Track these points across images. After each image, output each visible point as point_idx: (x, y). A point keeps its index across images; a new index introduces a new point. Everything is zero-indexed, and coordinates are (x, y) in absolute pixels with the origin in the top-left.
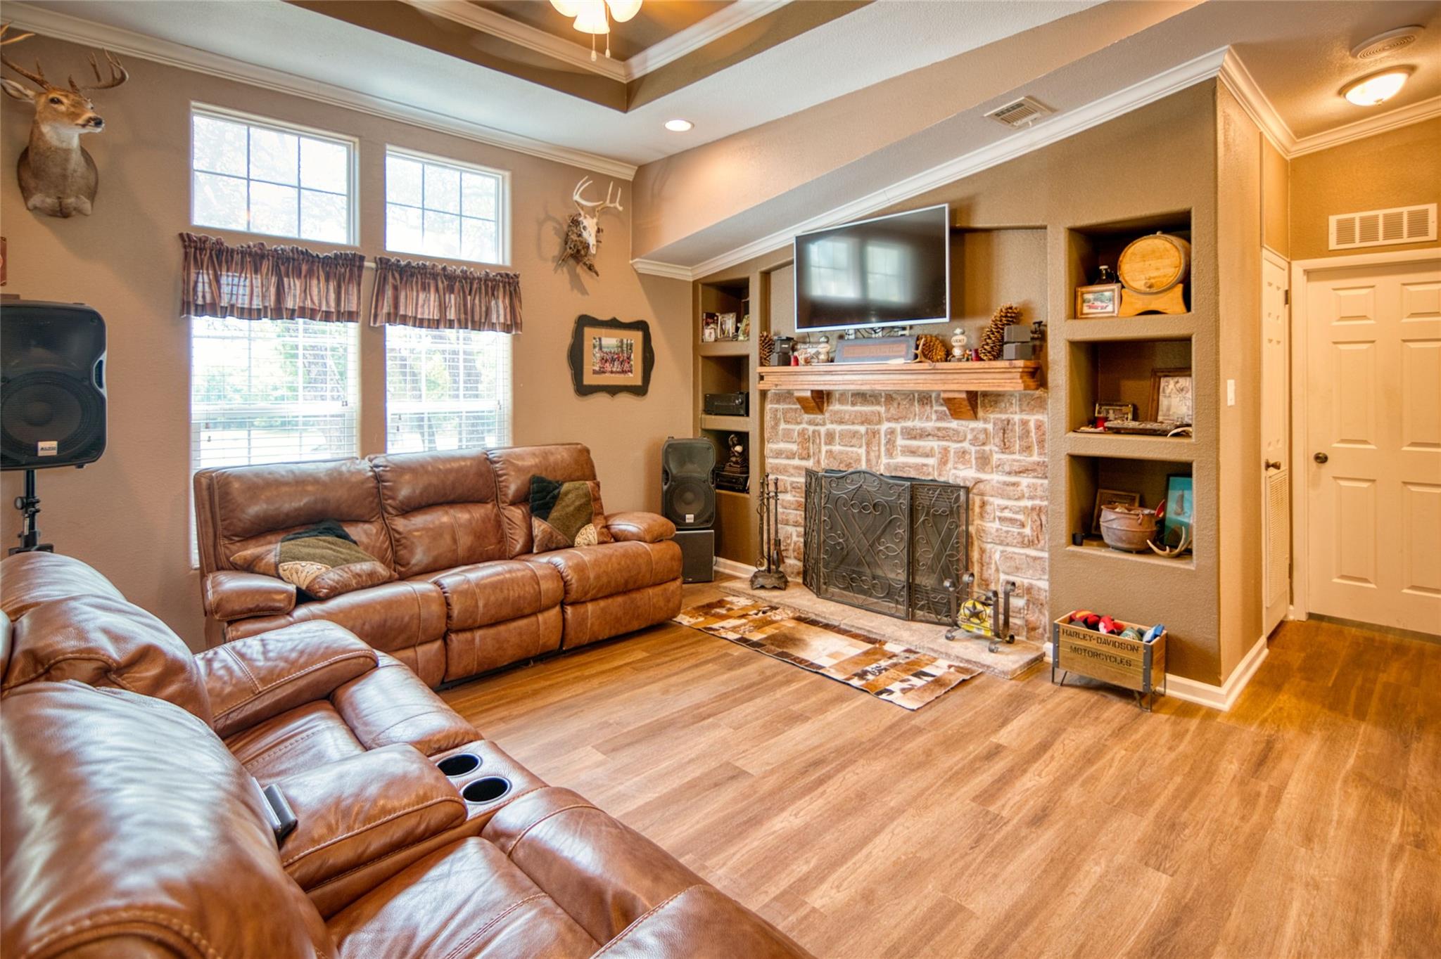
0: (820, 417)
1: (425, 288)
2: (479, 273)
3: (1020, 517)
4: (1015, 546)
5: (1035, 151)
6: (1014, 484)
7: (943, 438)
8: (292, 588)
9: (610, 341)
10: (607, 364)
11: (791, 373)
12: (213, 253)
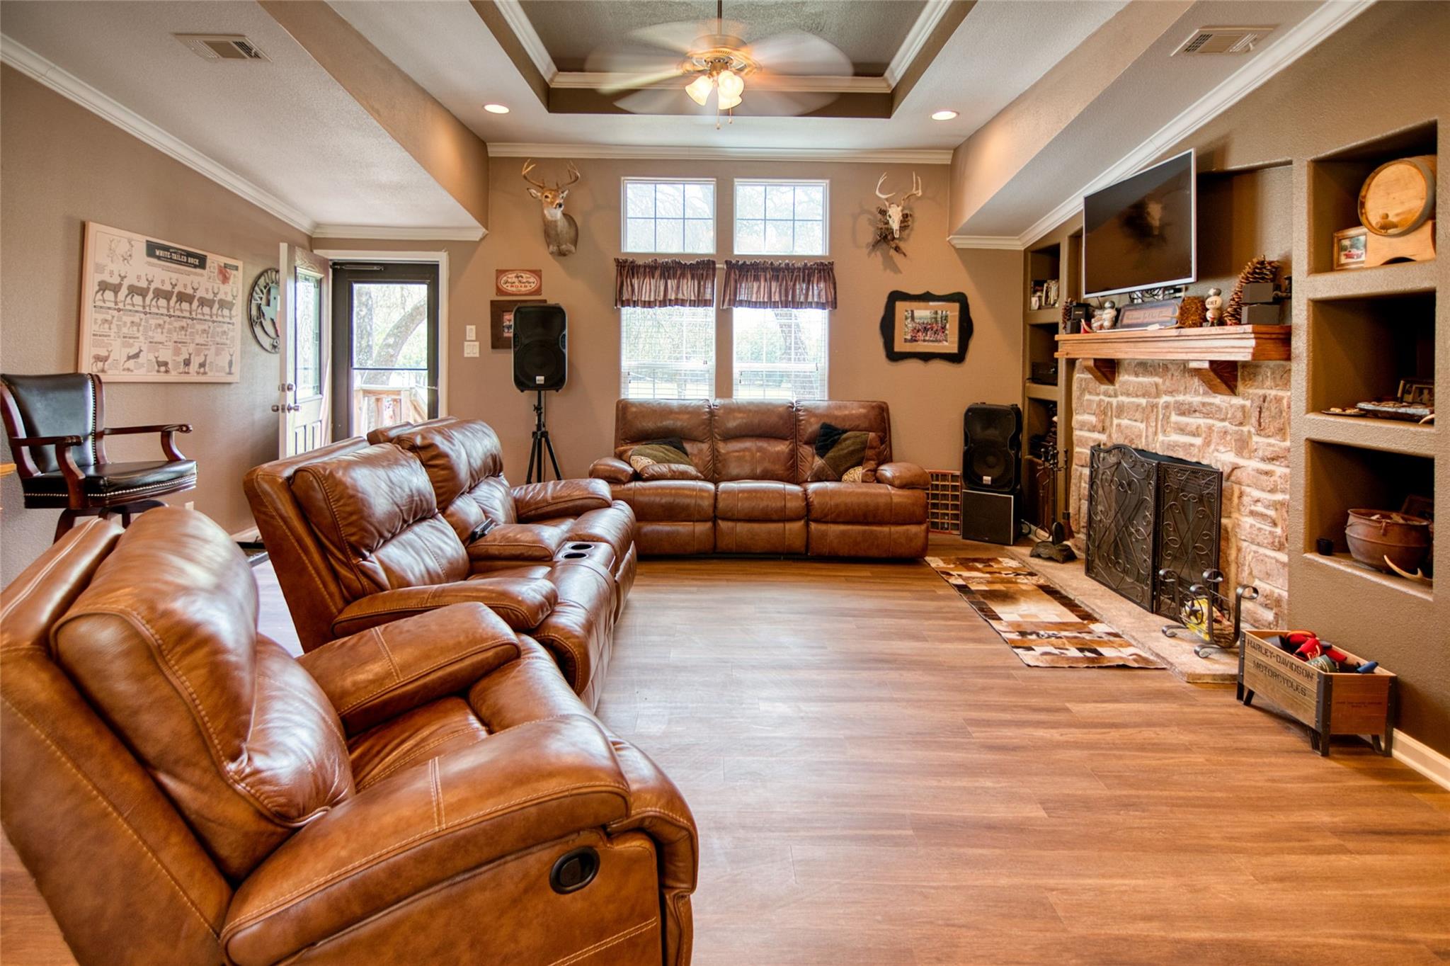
0: (1111, 387)
1: (757, 278)
2: (800, 264)
3: (1271, 513)
4: (1266, 547)
5: (1278, 73)
6: (1266, 473)
7: (1207, 415)
8: (630, 470)
9: (923, 313)
10: (920, 334)
11: (1081, 342)
12: (629, 269)
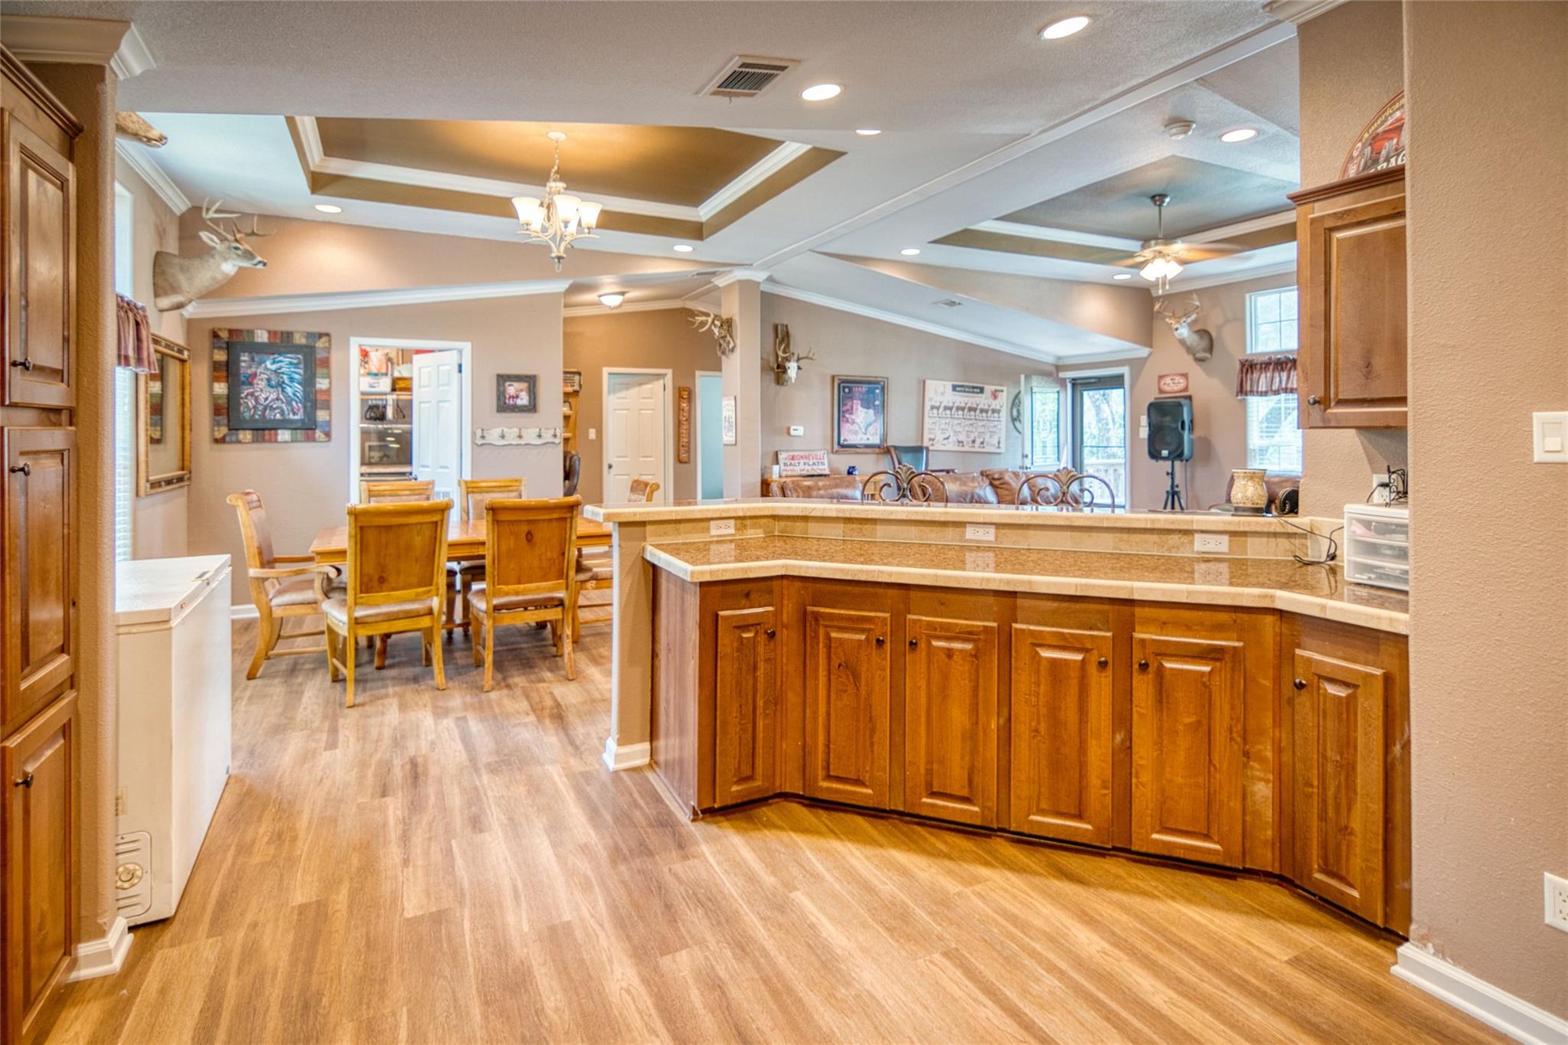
12: (1249, 367)
